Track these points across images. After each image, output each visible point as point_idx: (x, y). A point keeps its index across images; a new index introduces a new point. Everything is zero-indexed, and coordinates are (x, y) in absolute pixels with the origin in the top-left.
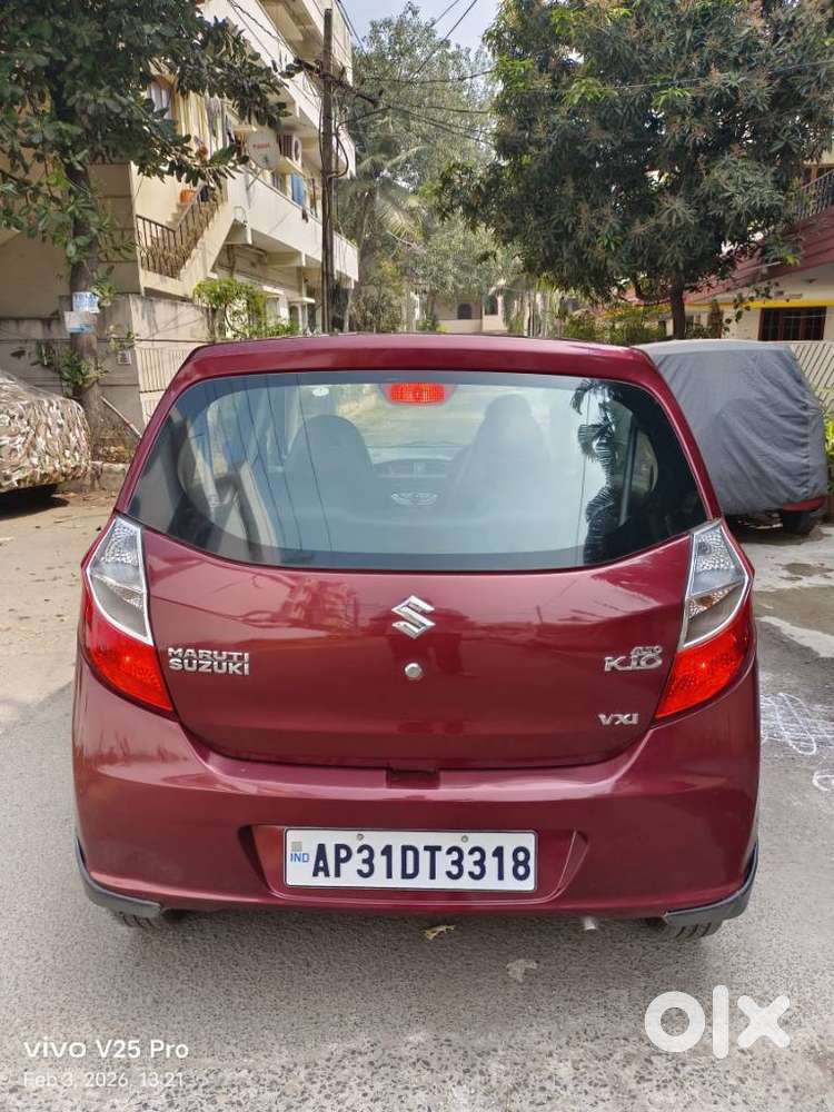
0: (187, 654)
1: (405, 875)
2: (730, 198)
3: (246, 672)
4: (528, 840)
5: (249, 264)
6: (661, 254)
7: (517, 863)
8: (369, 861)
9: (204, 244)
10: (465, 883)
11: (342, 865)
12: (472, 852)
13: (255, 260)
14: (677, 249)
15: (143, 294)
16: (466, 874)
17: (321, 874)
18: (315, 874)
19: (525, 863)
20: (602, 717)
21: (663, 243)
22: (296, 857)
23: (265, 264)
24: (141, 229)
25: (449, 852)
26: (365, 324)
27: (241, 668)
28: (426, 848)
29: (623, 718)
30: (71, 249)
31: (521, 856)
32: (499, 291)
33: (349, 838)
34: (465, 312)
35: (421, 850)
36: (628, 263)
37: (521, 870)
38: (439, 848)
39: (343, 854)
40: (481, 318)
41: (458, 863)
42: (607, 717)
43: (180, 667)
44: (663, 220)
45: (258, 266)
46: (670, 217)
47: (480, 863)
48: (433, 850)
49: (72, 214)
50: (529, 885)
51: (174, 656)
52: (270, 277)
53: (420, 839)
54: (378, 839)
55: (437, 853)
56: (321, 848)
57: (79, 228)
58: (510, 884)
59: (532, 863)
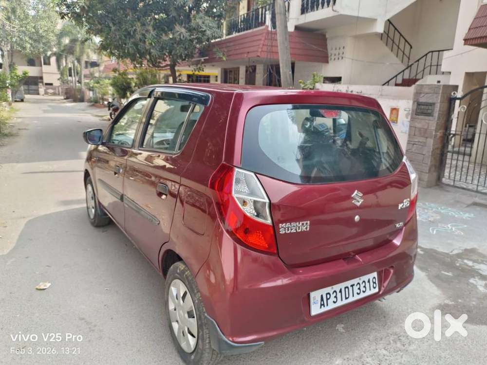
0: (287, 226)
1: (346, 298)
2: (205, 31)
3: (308, 229)
4: (375, 274)
6: (173, 49)
7: (373, 283)
8: (336, 297)
10: (362, 295)
11: (328, 301)
12: (362, 283)
14: (182, 49)
16: (362, 292)
17: (322, 306)
18: (321, 307)
21: (175, 45)
22: (314, 303)
25: (357, 285)
27: (306, 228)
31: (374, 280)
32: (54, 54)
33: (329, 290)
34: (31, 63)
35: (349, 287)
36: (160, 52)
37: (375, 285)
38: (354, 285)
39: (328, 297)
40: (41, 66)
41: (359, 288)
43: (284, 232)
44: (176, 35)
46: (180, 35)
47: (365, 286)
48: (352, 286)
50: (377, 290)
51: (282, 227)
53: (349, 284)
54: (337, 287)
55: (354, 287)
56: (322, 297)
58: (373, 291)
59: (377, 282)
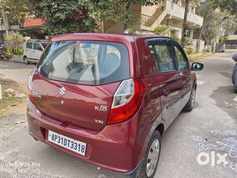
1: (64, 145)
4: (85, 144)
5: (172, 23)
7: (82, 149)
8: (59, 140)
9: (158, 19)
10: (73, 150)
11: (56, 139)
12: (75, 143)
13: (174, 22)
15: (141, 30)
16: (73, 148)
18: (52, 140)
19: (83, 149)
20: (96, 120)
22: (50, 136)
23: (177, 23)
24: (143, 17)
25: (71, 142)
26: (206, 36)
27: (40, 97)
28: (68, 140)
29: (100, 122)
30: (125, 22)
31: (83, 147)
33: (57, 134)
37: (83, 151)
39: (56, 137)
41: (73, 145)
42: (97, 121)
45: (175, 23)
47: (76, 146)
48: (69, 141)
49: (125, 15)
50: (83, 154)
52: (178, 26)
53: (68, 138)
54: (61, 136)
55: (70, 142)
56: (53, 135)
57: (127, 17)
58: (80, 153)
59: (85, 149)
